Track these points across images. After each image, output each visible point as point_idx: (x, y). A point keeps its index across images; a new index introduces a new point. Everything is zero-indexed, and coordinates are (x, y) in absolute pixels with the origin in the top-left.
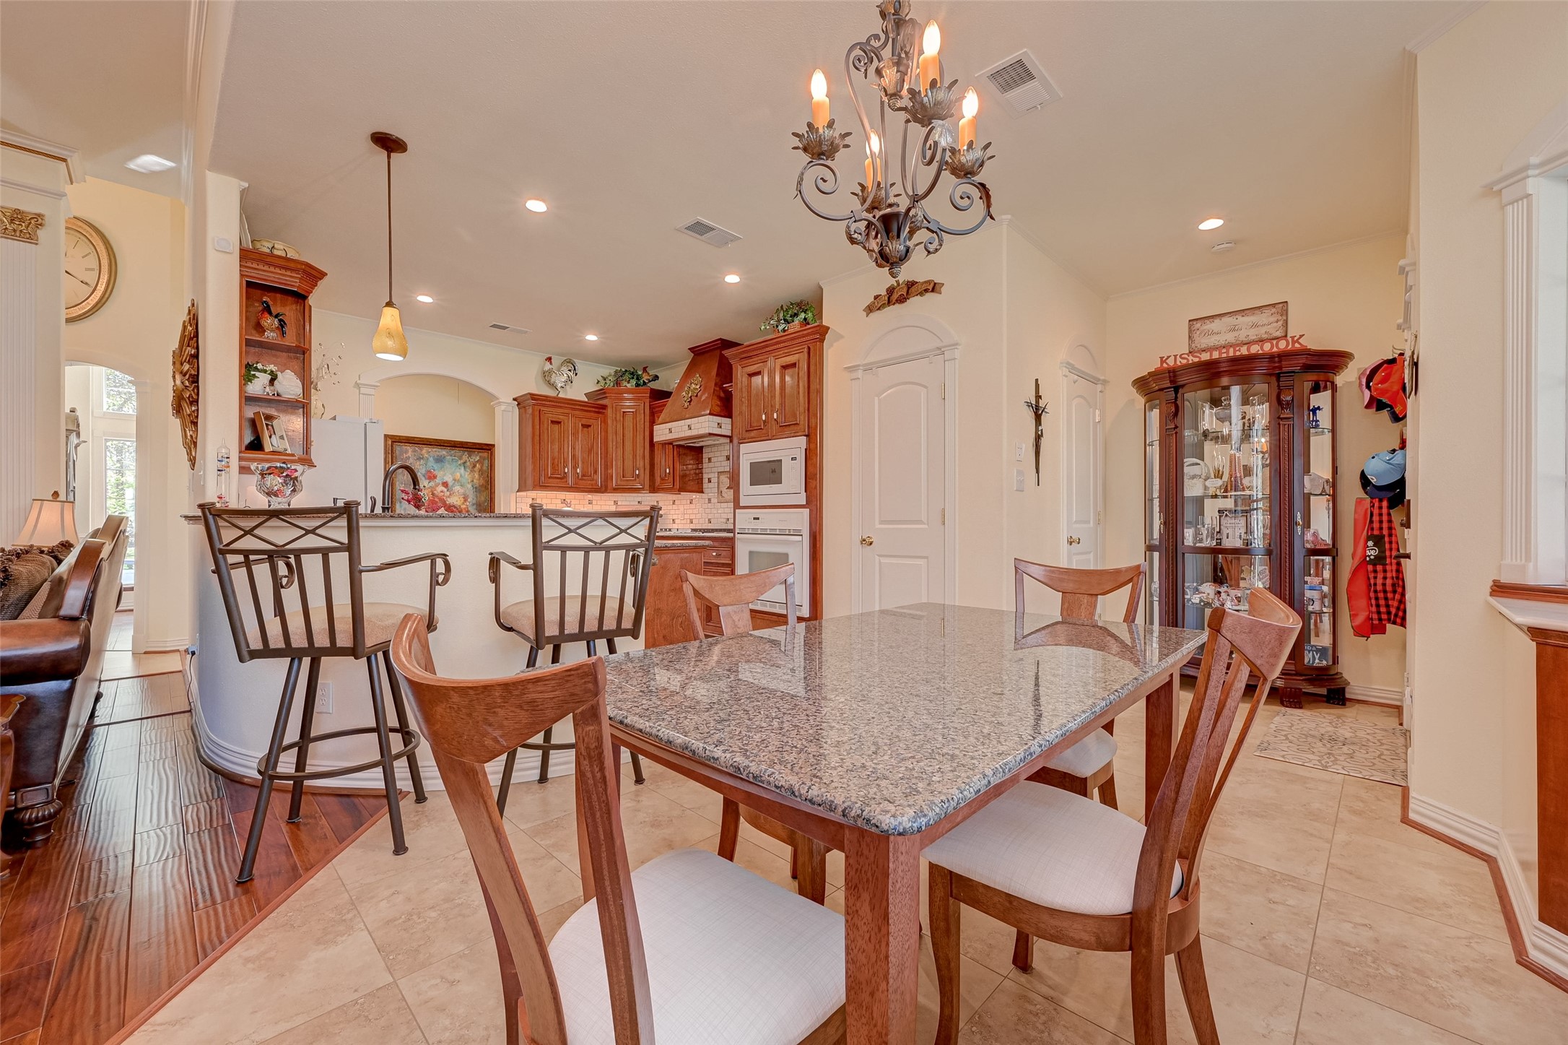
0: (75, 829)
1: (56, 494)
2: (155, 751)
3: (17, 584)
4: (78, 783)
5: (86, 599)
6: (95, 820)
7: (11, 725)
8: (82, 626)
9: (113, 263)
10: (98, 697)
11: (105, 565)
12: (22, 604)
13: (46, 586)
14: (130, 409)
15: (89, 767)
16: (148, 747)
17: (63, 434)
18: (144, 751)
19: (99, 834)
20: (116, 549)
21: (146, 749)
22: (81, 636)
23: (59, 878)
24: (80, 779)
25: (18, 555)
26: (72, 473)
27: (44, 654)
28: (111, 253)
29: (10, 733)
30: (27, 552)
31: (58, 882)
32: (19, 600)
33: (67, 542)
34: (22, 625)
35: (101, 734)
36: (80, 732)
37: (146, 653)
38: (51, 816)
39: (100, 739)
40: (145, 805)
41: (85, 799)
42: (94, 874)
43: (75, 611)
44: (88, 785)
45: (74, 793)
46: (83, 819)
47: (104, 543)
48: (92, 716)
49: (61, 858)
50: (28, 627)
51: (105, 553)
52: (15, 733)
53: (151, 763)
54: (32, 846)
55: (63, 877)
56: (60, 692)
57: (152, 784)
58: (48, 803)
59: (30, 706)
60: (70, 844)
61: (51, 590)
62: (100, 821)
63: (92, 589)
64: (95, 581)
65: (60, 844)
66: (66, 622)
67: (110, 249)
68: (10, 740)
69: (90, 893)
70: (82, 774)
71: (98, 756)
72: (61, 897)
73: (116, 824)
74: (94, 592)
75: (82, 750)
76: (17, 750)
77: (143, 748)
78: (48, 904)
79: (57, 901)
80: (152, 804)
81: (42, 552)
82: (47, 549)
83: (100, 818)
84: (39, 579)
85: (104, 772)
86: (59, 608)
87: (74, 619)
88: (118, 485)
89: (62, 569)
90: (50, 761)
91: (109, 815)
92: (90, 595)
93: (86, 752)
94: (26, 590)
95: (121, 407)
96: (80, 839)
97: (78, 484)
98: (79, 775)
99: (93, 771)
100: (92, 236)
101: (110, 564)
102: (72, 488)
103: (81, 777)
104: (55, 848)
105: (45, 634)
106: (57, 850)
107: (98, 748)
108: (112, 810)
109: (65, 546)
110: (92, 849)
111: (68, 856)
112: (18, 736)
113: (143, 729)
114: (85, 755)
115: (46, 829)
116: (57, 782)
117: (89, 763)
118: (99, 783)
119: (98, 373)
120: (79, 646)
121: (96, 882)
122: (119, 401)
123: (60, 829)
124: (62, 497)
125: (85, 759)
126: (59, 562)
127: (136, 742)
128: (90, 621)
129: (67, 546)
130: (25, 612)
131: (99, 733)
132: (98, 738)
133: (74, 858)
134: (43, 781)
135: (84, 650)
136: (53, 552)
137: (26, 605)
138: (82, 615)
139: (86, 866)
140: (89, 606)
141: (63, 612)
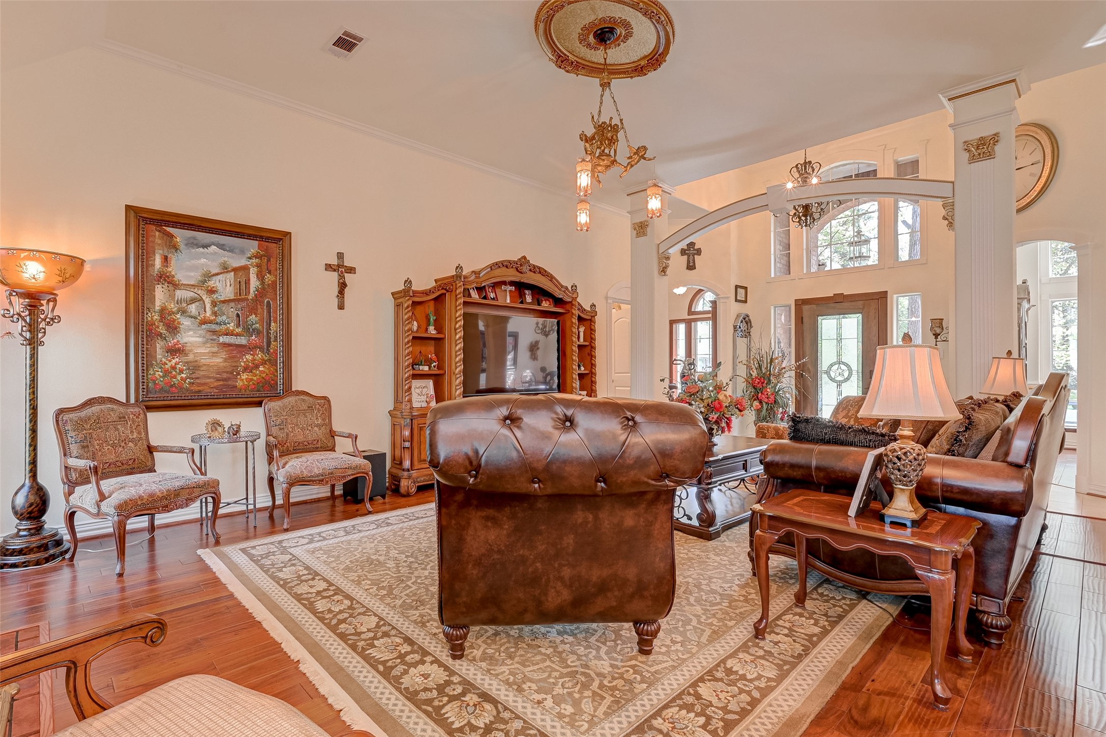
0: (1022, 648)
1: (1009, 353)
2: (1098, 601)
3: (977, 429)
4: (1026, 603)
5: (1029, 450)
6: (1039, 648)
7: (972, 543)
8: (1026, 473)
9: (1056, 149)
10: (1044, 528)
11: (1047, 420)
12: (981, 445)
13: (998, 434)
14: (1074, 271)
15: (1035, 591)
16: (1091, 594)
17: (1015, 301)
18: (1086, 597)
19: (1042, 664)
20: (1057, 403)
21: (1088, 595)
22: (1025, 483)
23: (1008, 687)
24: (1027, 599)
25: (979, 405)
26: (1024, 332)
27: (996, 492)
28: (1053, 140)
29: (971, 550)
30: (986, 402)
31: (1007, 692)
32: (980, 441)
33: (1018, 393)
34: (980, 464)
35: (1046, 562)
36: (1028, 555)
37: (1088, 494)
38: (1002, 628)
39: (1045, 567)
40: (1087, 657)
41: (1031, 621)
42: (1036, 703)
43: (1020, 460)
44: (1034, 609)
45: (1022, 611)
46: (1029, 641)
47: (1045, 401)
48: (1039, 543)
49: (1010, 669)
50: (984, 467)
51: (1046, 410)
52: (975, 550)
53: (1093, 614)
54: (988, 644)
55: (1011, 689)
56: (1009, 526)
57: (1095, 638)
58: (1000, 616)
59: (986, 531)
60: (1017, 661)
61: (1002, 437)
62: (1043, 652)
63: (1034, 442)
64: (1038, 433)
65: (1009, 655)
66: (1013, 468)
67: (1052, 138)
68: (971, 556)
69: (1033, 722)
70: (1029, 595)
71: (1043, 583)
72: (1009, 709)
73: (1058, 663)
74: (1036, 445)
75: (1030, 572)
76: (977, 563)
77: (1085, 593)
78: (998, 710)
79: (1005, 711)
80: (1094, 660)
81: (997, 401)
82: (1003, 397)
83: (1044, 648)
84: (993, 426)
85: (1048, 604)
86: (1007, 454)
87: (1019, 466)
88: (1064, 337)
89: (1012, 419)
90: (1001, 581)
91: (1051, 650)
92: (1033, 446)
93: (1033, 575)
94: (984, 434)
95: (1066, 271)
96: (1025, 660)
97: (1029, 341)
98: (1027, 595)
99: (1038, 597)
100: (1037, 133)
101: (1052, 419)
102: (1024, 345)
103: (1029, 597)
104: (1005, 656)
105: (996, 475)
106: (1007, 659)
107: (1043, 577)
108: (1054, 646)
109: (1016, 396)
110: (1035, 676)
111: (1015, 671)
112: (978, 552)
113: (1086, 573)
114: (1032, 578)
115: (999, 636)
116: (1007, 600)
117: (1035, 587)
118: (1044, 612)
119: (1047, 247)
120: (1024, 491)
121: (1038, 715)
122: (1065, 265)
123: (1010, 640)
124: (1015, 354)
125: (1032, 581)
126: (1011, 410)
127: (1078, 583)
128: (1033, 470)
129: (1017, 396)
130: (983, 453)
131: (1045, 561)
132: (1043, 566)
133: (1020, 675)
134: (996, 596)
135: (1028, 494)
136: (1006, 401)
137: (985, 446)
138: (1026, 463)
139: (1030, 691)
140: (1031, 456)
141: (1010, 459)
